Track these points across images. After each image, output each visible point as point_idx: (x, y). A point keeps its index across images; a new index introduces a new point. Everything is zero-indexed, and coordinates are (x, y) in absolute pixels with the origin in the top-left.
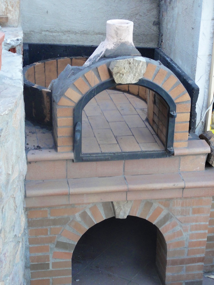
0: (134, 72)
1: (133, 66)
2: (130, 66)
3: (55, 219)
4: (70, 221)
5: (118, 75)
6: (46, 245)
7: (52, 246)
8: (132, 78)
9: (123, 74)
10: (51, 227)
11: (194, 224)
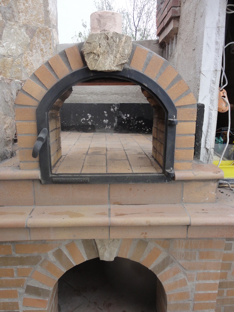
0: (114, 52)
1: (113, 42)
2: (108, 43)
3: (21, 257)
4: (41, 261)
5: (92, 56)
6: (14, 289)
7: (21, 290)
8: (112, 62)
9: (99, 56)
10: (18, 267)
11: (201, 271)
